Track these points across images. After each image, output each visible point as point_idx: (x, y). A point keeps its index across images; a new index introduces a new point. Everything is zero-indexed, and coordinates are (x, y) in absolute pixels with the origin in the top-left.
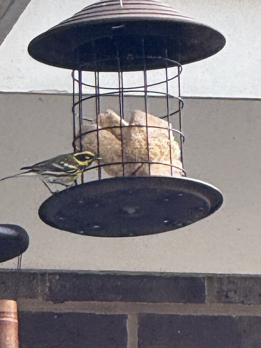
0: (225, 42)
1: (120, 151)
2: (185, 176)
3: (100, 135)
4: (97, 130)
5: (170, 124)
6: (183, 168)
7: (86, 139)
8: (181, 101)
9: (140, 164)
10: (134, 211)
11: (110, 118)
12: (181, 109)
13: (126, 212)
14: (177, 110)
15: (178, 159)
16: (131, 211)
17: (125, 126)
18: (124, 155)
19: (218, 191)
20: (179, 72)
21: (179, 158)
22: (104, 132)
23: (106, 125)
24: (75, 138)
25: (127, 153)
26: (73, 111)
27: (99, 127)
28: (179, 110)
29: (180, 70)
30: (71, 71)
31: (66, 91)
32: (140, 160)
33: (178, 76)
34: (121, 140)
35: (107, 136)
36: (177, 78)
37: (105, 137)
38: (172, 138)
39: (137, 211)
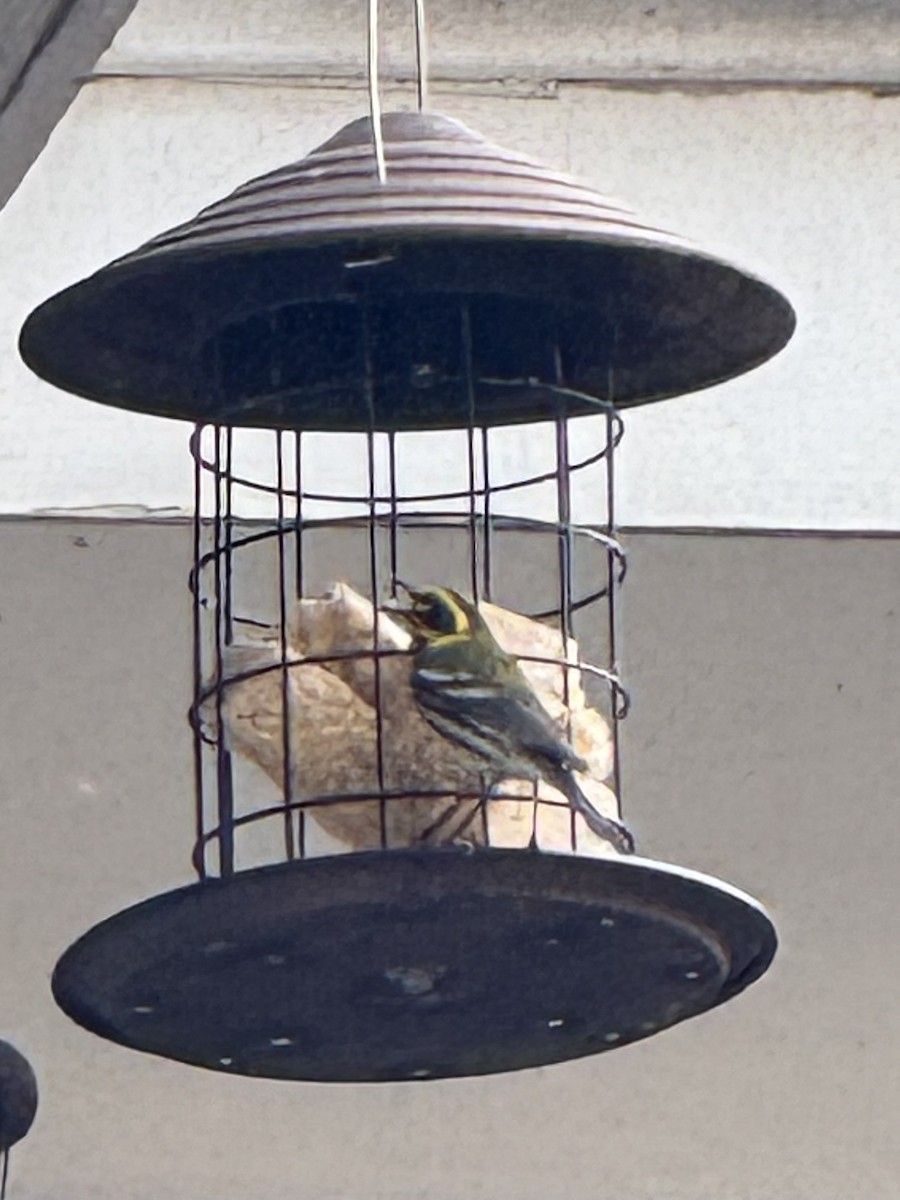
0: (792, 324)
1: (370, 748)
2: (631, 850)
3: (293, 683)
4: (285, 665)
5: (572, 645)
6: (620, 817)
7: (239, 701)
8: (616, 551)
9: (451, 800)
10: (426, 984)
11: (339, 615)
12: (616, 585)
13: (396, 989)
14: (601, 589)
15: (604, 782)
16: (416, 981)
17: (393, 653)
18: (386, 761)
19: (756, 912)
20: (613, 441)
21: (608, 779)
22: (310, 672)
23: (319, 647)
24: (200, 696)
25: (396, 756)
26: (194, 586)
27: (293, 655)
28: (609, 592)
29: (616, 431)
30: (190, 427)
31: (177, 508)
32: (449, 786)
33: (608, 453)
34: (375, 702)
35: (322, 689)
36: (603, 461)
37: (311, 694)
38: (578, 697)
39: (438, 985)
